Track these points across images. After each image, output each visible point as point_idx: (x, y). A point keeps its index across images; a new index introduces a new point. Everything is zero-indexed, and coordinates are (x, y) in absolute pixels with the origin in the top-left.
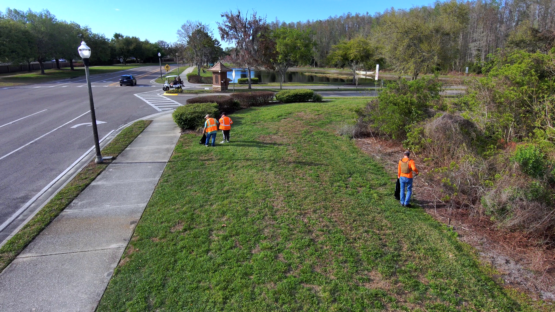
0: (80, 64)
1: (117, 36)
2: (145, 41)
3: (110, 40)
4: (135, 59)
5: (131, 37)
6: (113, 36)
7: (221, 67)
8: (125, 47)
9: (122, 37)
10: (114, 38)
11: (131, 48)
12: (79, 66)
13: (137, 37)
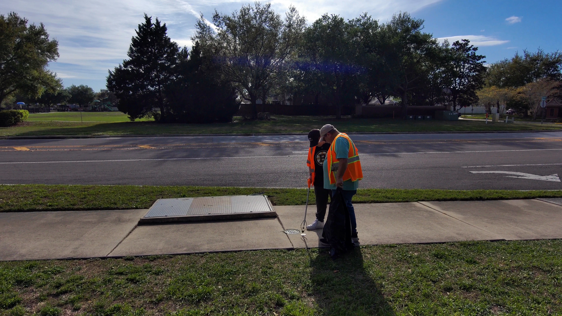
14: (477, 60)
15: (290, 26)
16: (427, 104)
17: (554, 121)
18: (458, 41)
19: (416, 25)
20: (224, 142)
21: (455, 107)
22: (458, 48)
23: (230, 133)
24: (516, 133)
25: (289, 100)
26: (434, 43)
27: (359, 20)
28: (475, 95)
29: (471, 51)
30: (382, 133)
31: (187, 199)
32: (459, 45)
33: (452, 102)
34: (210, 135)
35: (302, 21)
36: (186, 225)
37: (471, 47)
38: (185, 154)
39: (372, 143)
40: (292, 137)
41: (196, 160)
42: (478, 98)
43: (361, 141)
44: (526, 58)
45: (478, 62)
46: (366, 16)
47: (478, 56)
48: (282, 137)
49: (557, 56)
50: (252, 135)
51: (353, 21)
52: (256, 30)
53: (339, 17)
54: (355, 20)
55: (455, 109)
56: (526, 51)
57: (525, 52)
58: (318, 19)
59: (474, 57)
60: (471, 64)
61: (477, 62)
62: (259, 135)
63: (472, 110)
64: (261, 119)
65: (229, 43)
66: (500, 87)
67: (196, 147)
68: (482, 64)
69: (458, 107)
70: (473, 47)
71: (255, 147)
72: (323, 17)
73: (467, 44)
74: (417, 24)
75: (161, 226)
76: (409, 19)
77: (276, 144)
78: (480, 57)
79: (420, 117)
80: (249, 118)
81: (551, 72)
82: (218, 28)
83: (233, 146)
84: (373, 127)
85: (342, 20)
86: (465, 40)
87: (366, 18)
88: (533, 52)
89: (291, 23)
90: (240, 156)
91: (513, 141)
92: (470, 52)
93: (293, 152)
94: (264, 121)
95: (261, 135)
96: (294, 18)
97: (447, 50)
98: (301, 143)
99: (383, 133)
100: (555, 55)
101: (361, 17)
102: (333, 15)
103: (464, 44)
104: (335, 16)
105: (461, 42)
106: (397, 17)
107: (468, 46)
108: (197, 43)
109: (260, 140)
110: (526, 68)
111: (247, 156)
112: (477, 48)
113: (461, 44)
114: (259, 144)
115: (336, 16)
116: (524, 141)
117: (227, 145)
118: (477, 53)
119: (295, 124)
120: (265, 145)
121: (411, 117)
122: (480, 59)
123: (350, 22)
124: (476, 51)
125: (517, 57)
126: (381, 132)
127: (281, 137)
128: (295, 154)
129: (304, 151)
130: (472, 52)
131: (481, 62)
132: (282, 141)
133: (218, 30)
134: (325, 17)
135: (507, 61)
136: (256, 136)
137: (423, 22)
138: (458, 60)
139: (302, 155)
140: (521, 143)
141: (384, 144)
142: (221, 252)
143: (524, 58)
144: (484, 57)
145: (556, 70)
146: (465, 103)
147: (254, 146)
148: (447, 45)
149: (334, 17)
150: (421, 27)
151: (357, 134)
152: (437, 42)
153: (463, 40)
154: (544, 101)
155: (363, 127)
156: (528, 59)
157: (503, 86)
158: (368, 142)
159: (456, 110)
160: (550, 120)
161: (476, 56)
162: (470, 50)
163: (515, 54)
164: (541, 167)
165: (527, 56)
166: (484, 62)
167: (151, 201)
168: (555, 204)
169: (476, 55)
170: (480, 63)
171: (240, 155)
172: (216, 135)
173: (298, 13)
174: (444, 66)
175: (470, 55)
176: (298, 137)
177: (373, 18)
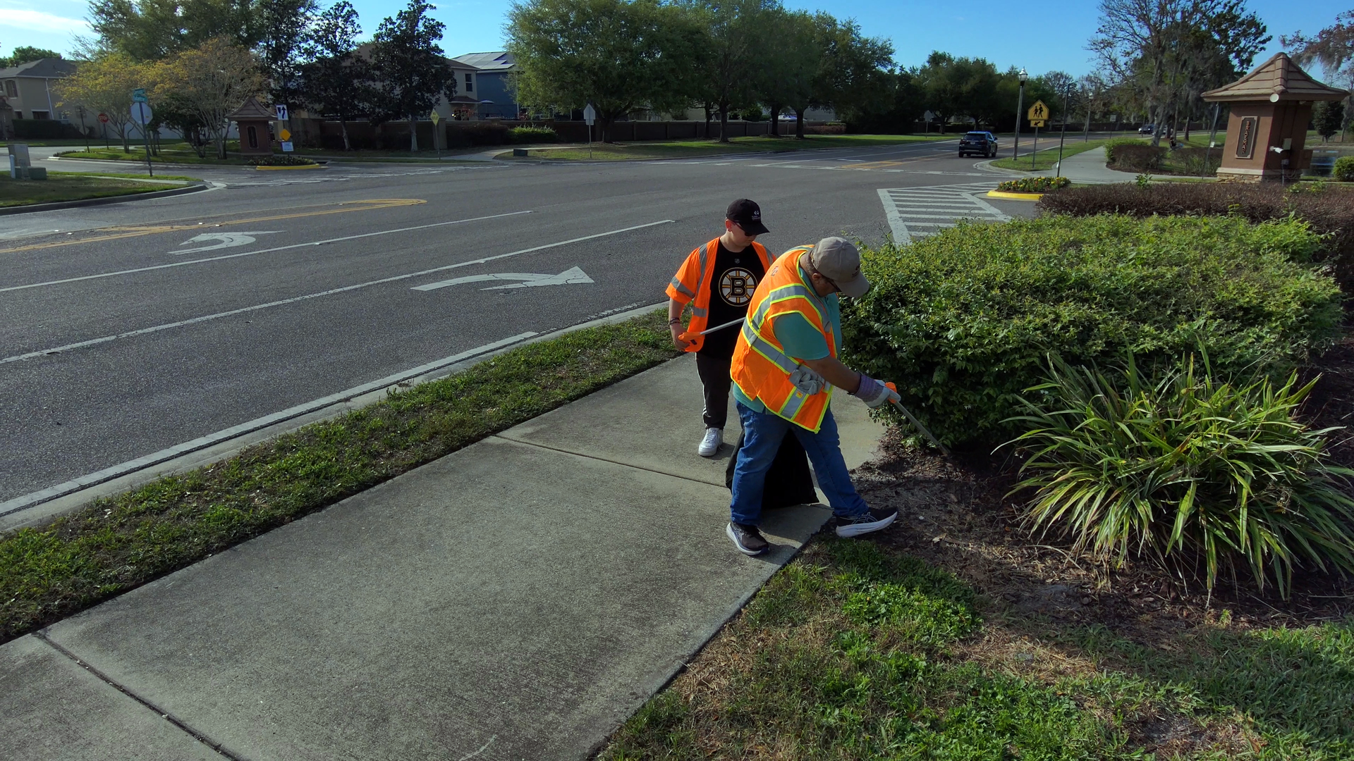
0: (830, 128)
1: (936, 59)
2: (1010, 73)
3: (918, 72)
4: (973, 121)
5: (971, 60)
6: (927, 58)
7: (1286, 80)
8: (949, 87)
9: (950, 60)
10: (927, 65)
11: (966, 88)
12: (827, 132)
13: (988, 62)
17: (255, 163)
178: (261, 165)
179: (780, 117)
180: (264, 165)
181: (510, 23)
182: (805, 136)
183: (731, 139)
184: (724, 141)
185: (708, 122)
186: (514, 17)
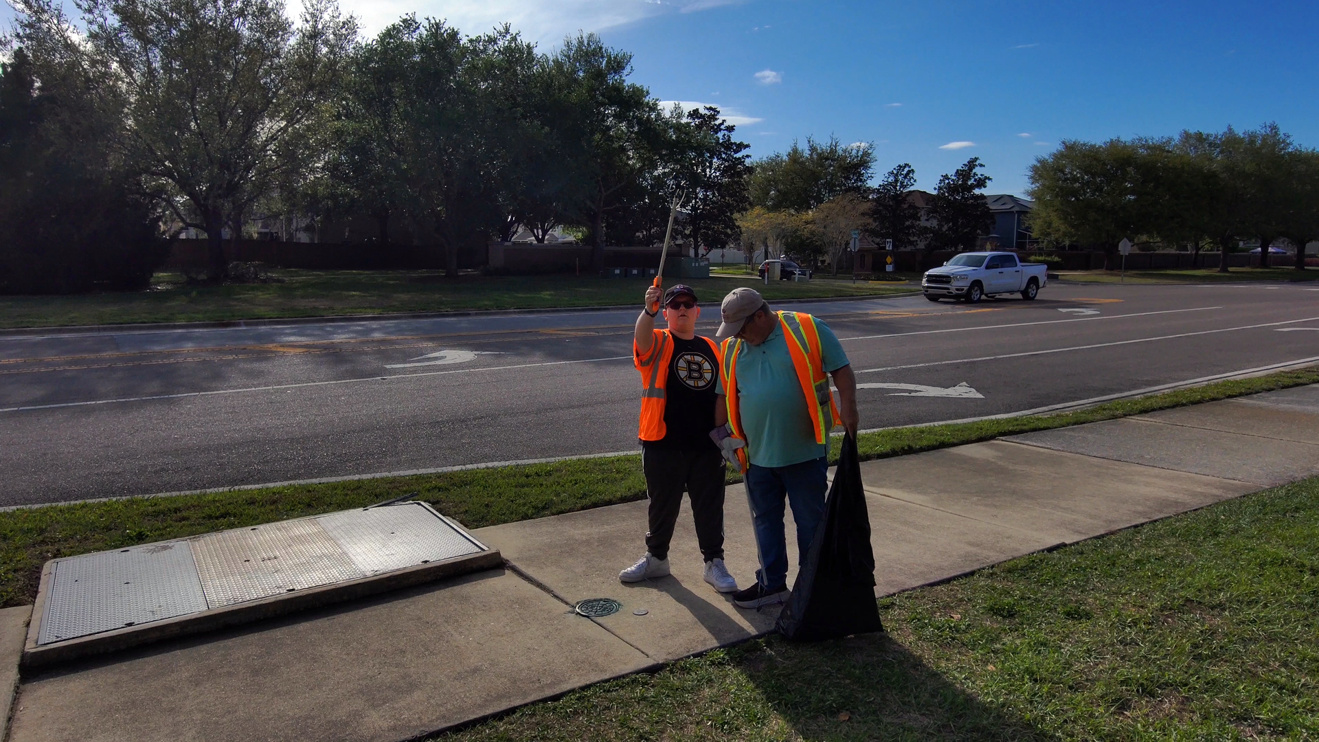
14: (735, 153)
15: (315, 35)
16: (640, 242)
17: (867, 279)
18: (697, 109)
19: (618, 65)
20: (157, 348)
21: (696, 249)
22: (697, 123)
23: (167, 319)
24: (829, 303)
25: (309, 229)
26: (653, 108)
27: (492, 40)
28: (734, 225)
29: (723, 132)
30: (575, 310)
31: (165, 548)
32: (700, 118)
33: (692, 239)
34: (99, 330)
35: (350, 26)
36: (222, 643)
37: (722, 124)
38: (38, 392)
39: (568, 333)
40: (358, 326)
41: (92, 410)
42: (740, 230)
43: (542, 330)
44: (811, 155)
45: (738, 155)
46: (507, 31)
47: (735, 143)
48: (331, 326)
49: (860, 153)
50: (238, 325)
51: (478, 40)
52: (218, 34)
53: (446, 26)
54: (483, 38)
55: (696, 254)
56: (811, 139)
57: (809, 142)
58: (390, 26)
59: (728, 145)
60: (723, 159)
61: (735, 156)
62: (258, 324)
63: (723, 256)
64: (241, 279)
65: (126, 63)
66: (770, 209)
67: (67, 368)
68: (744, 161)
69: (702, 251)
70: (726, 124)
71: (267, 359)
72: (405, 21)
73: (713, 117)
74: (619, 63)
75: (124, 666)
76: (601, 48)
77: (325, 347)
78: (741, 146)
79: (635, 272)
80: (203, 277)
81: (853, 183)
82: (88, 16)
83: (196, 359)
84: (546, 295)
85: (454, 35)
86: (710, 109)
87: (508, 37)
88: (823, 143)
89: (320, 27)
90: (236, 387)
91: (838, 320)
92: (720, 135)
93: (388, 367)
94: (251, 285)
95: (265, 324)
96: (326, 17)
97: (678, 128)
98: (391, 342)
99: (579, 310)
100: (858, 151)
101: (496, 32)
102: (431, 18)
103: (709, 117)
104: (437, 24)
105: (702, 111)
106: (575, 42)
107: (717, 122)
108: (19, 54)
109: (269, 338)
110: (813, 173)
111: (259, 385)
112: (734, 126)
113: (702, 116)
114: (274, 349)
115: (438, 21)
116: (857, 319)
117: (170, 355)
118: (735, 138)
119: (346, 293)
120: (292, 351)
121: (617, 272)
122: (741, 150)
123: (471, 41)
124: (732, 133)
125: (795, 151)
126: (572, 308)
127: (329, 326)
128: (395, 372)
129: (413, 362)
130: (725, 135)
131: (743, 157)
132: (339, 338)
133: (91, 23)
134: (409, 24)
135: (778, 157)
136: (253, 328)
137: (630, 58)
138: (700, 149)
139: (415, 372)
140: (850, 322)
141: (597, 334)
142: (449, 729)
143: (807, 153)
144: (748, 146)
145: (861, 180)
146: (716, 242)
147: (263, 356)
148: (680, 116)
149: (433, 26)
150: (628, 69)
151: (519, 313)
152: (659, 108)
153: (708, 109)
154: (855, 238)
155: (524, 296)
156: (815, 156)
157: (776, 207)
158: (559, 332)
159: (700, 256)
160: (860, 275)
161: (732, 144)
162: (721, 130)
163: (793, 145)
164: (928, 369)
165: (813, 149)
166: (748, 156)
167: (15, 571)
168: (1039, 447)
169: (733, 141)
170: (739, 158)
171: (234, 384)
172: (121, 329)
173: (336, 3)
174: (676, 162)
175: (721, 141)
176: (374, 324)
177: (524, 40)
178: (872, 280)
179: (1270, 250)
180: (875, 280)
181: (1030, 174)
182: (1306, 267)
183: (1230, 269)
184: (1224, 270)
185: (1197, 254)
186: (1035, 169)
